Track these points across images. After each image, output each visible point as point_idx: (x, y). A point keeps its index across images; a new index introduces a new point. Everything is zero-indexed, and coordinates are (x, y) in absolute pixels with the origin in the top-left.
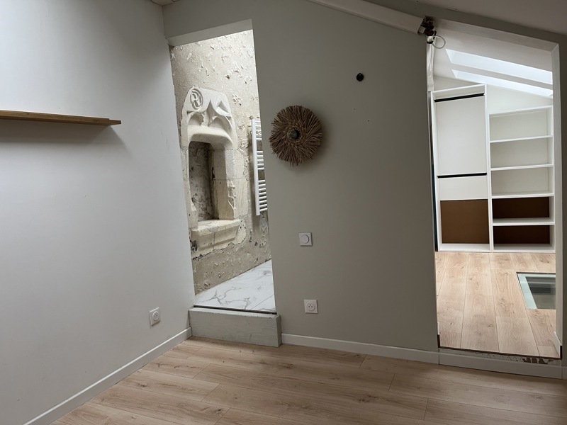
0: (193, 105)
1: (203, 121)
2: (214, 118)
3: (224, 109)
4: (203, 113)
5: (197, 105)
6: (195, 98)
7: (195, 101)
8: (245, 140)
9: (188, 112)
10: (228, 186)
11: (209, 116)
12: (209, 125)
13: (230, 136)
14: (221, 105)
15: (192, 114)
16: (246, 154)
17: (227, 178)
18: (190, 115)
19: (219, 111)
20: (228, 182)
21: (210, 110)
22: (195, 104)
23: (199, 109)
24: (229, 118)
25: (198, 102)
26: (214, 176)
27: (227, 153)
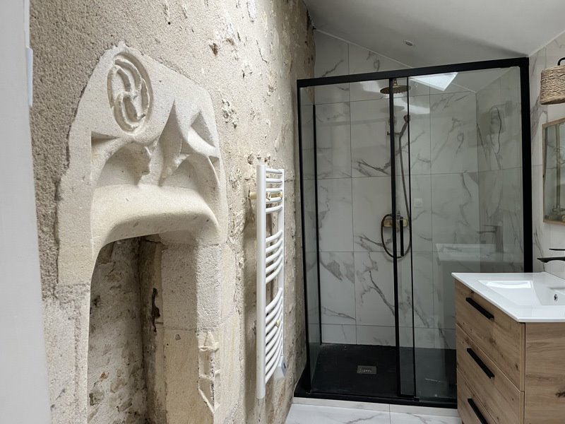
0: (117, 114)
1: (146, 171)
2: (178, 161)
3: (205, 135)
4: (150, 144)
5: (132, 116)
6: (127, 87)
7: (127, 99)
8: (240, 213)
9: (97, 140)
10: (201, 346)
11: (166, 157)
12: (161, 183)
13: (214, 209)
14: (198, 124)
15: (111, 146)
16: (240, 247)
17: (199, 326)
18: (105, 151)
19: (193, 139)
20: (201, 337)
21: (171, 136)
22: (125, 112)
23: (140, 131)
24: (215, 160)
25: (137, 104)
26: (156, 313)
27: (204, 256)
